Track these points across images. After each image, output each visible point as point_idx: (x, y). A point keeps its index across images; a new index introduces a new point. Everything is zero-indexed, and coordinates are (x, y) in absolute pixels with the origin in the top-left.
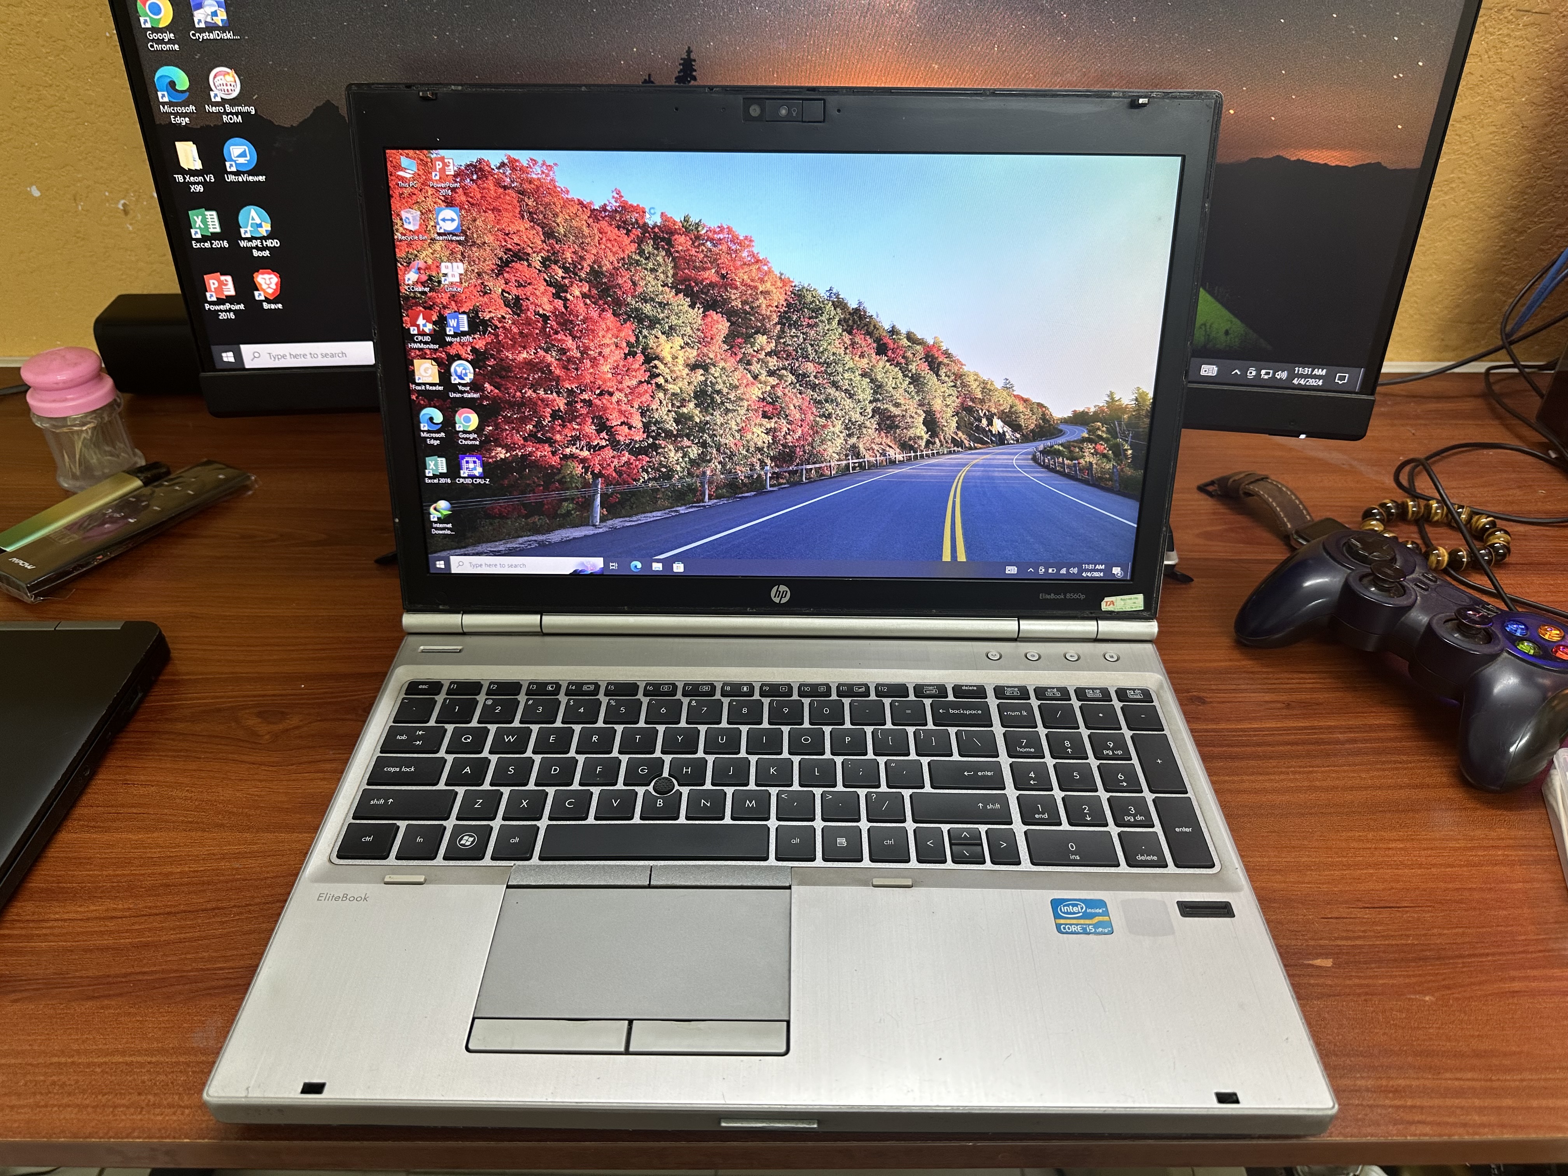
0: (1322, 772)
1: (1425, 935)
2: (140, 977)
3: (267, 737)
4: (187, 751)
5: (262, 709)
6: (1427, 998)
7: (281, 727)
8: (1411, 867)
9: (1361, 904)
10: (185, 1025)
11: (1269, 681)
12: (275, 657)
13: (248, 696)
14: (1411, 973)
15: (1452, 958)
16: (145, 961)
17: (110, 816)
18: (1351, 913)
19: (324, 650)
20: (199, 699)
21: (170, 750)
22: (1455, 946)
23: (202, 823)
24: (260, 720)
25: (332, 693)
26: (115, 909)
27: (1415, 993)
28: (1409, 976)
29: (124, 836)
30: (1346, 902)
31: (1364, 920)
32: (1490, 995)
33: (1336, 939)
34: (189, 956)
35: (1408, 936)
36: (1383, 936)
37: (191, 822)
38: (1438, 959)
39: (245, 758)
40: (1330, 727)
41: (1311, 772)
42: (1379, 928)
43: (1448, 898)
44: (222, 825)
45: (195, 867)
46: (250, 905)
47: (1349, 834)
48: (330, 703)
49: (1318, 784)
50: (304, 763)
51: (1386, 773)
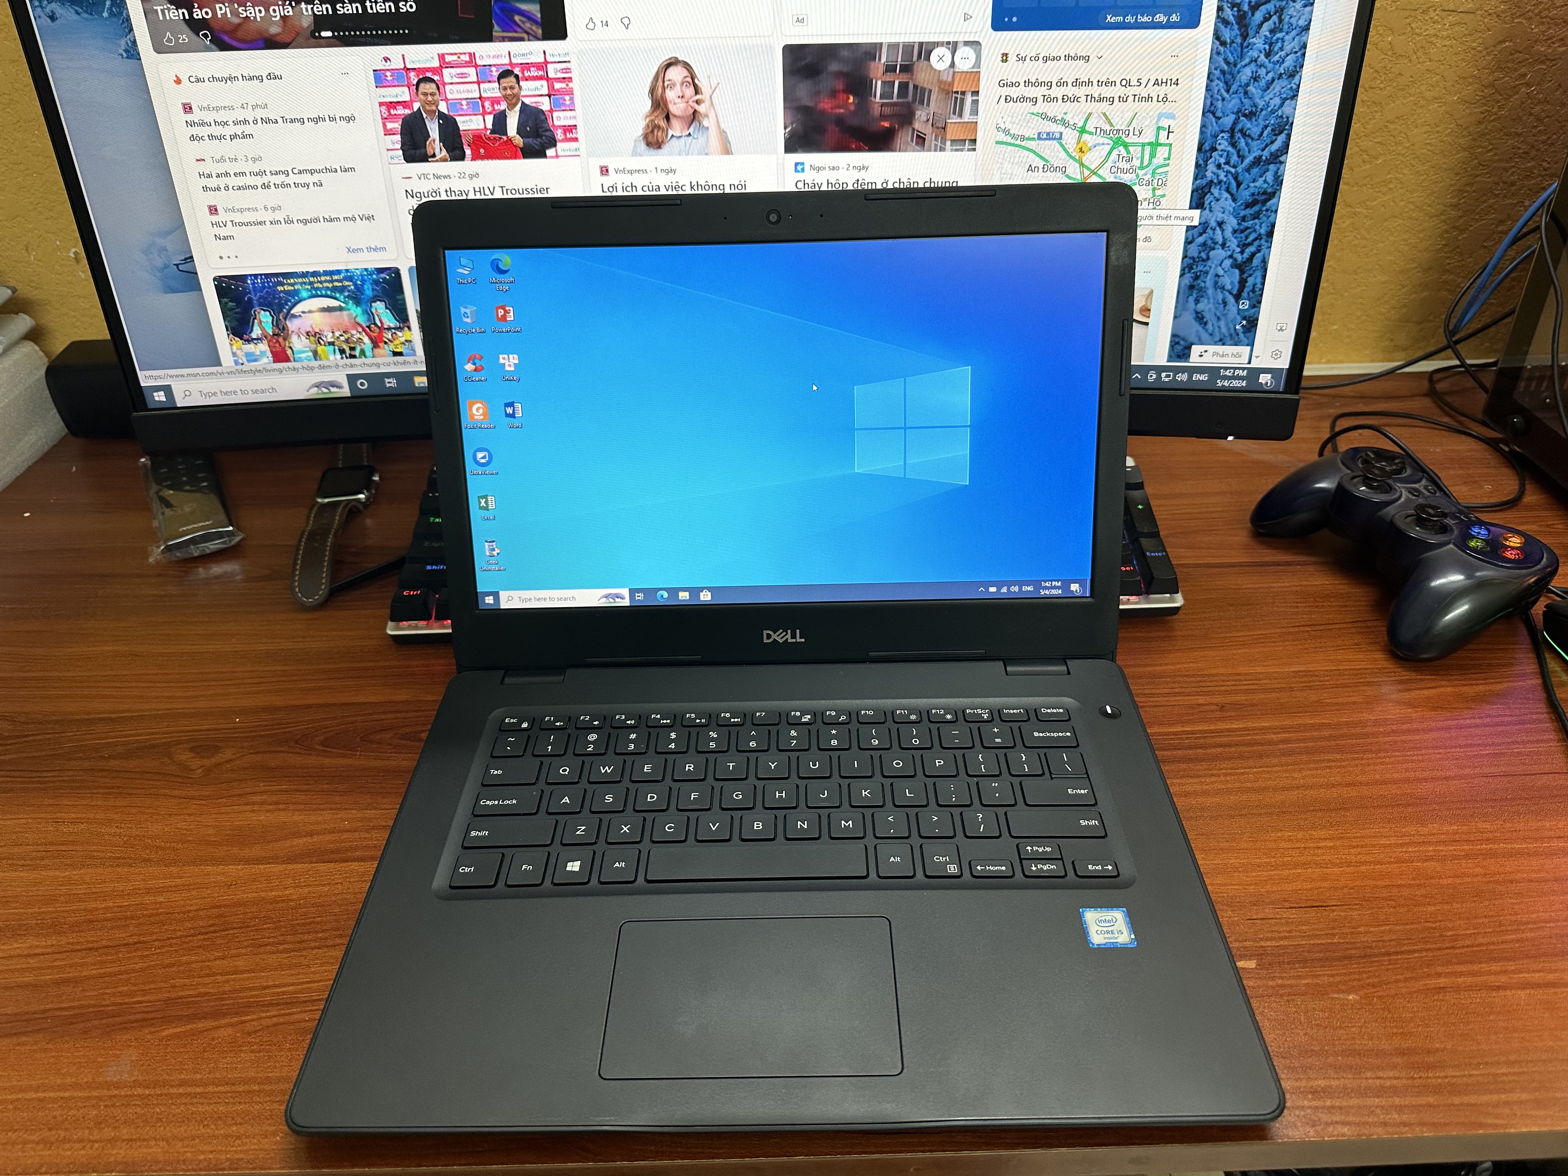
0: (1255, 773)
1: (1352, 933)
2: (58, 1013)
3: (200, 771)
4: (119, 787)
5: (196, 744)
6: (1351, 997)
7: (214, 760)
8: (1340, 865)
9: (1287, 905)
10: (100, 1060)
11: (1204, 684)
12: (212, 692)
13: (183, 732)
14: (1335, 972)
15: (1376, 956)
16: (64, 997)
17: (39, 854)
18: (1277, 913)
19: (259, 683)
20: (134, 736)
21: (102, 788)
22: (1380, 944)
23: (130, 858)
24: (193, 755)
26: (37, 946)
27: (1338, 992)
28: (1333, 976)
29: (51, 873)
30: (1273, 903)
31: (1290, 920)
32: (1415, 992)
33: (1261, 939)
34: (108, 991)
35: (1334, 935)
36: (1309, 936)
37: (118, 858)
39: (177, 792)
40: (1264, 728)
41: (1243, 774)
42: (1304, 928)
45: (119, 902)
46: (172, 938)
47: (1279, 834)
48: (264, 736)
49: (1249, 785)
50: (234, 796)
51: (1319, 772)
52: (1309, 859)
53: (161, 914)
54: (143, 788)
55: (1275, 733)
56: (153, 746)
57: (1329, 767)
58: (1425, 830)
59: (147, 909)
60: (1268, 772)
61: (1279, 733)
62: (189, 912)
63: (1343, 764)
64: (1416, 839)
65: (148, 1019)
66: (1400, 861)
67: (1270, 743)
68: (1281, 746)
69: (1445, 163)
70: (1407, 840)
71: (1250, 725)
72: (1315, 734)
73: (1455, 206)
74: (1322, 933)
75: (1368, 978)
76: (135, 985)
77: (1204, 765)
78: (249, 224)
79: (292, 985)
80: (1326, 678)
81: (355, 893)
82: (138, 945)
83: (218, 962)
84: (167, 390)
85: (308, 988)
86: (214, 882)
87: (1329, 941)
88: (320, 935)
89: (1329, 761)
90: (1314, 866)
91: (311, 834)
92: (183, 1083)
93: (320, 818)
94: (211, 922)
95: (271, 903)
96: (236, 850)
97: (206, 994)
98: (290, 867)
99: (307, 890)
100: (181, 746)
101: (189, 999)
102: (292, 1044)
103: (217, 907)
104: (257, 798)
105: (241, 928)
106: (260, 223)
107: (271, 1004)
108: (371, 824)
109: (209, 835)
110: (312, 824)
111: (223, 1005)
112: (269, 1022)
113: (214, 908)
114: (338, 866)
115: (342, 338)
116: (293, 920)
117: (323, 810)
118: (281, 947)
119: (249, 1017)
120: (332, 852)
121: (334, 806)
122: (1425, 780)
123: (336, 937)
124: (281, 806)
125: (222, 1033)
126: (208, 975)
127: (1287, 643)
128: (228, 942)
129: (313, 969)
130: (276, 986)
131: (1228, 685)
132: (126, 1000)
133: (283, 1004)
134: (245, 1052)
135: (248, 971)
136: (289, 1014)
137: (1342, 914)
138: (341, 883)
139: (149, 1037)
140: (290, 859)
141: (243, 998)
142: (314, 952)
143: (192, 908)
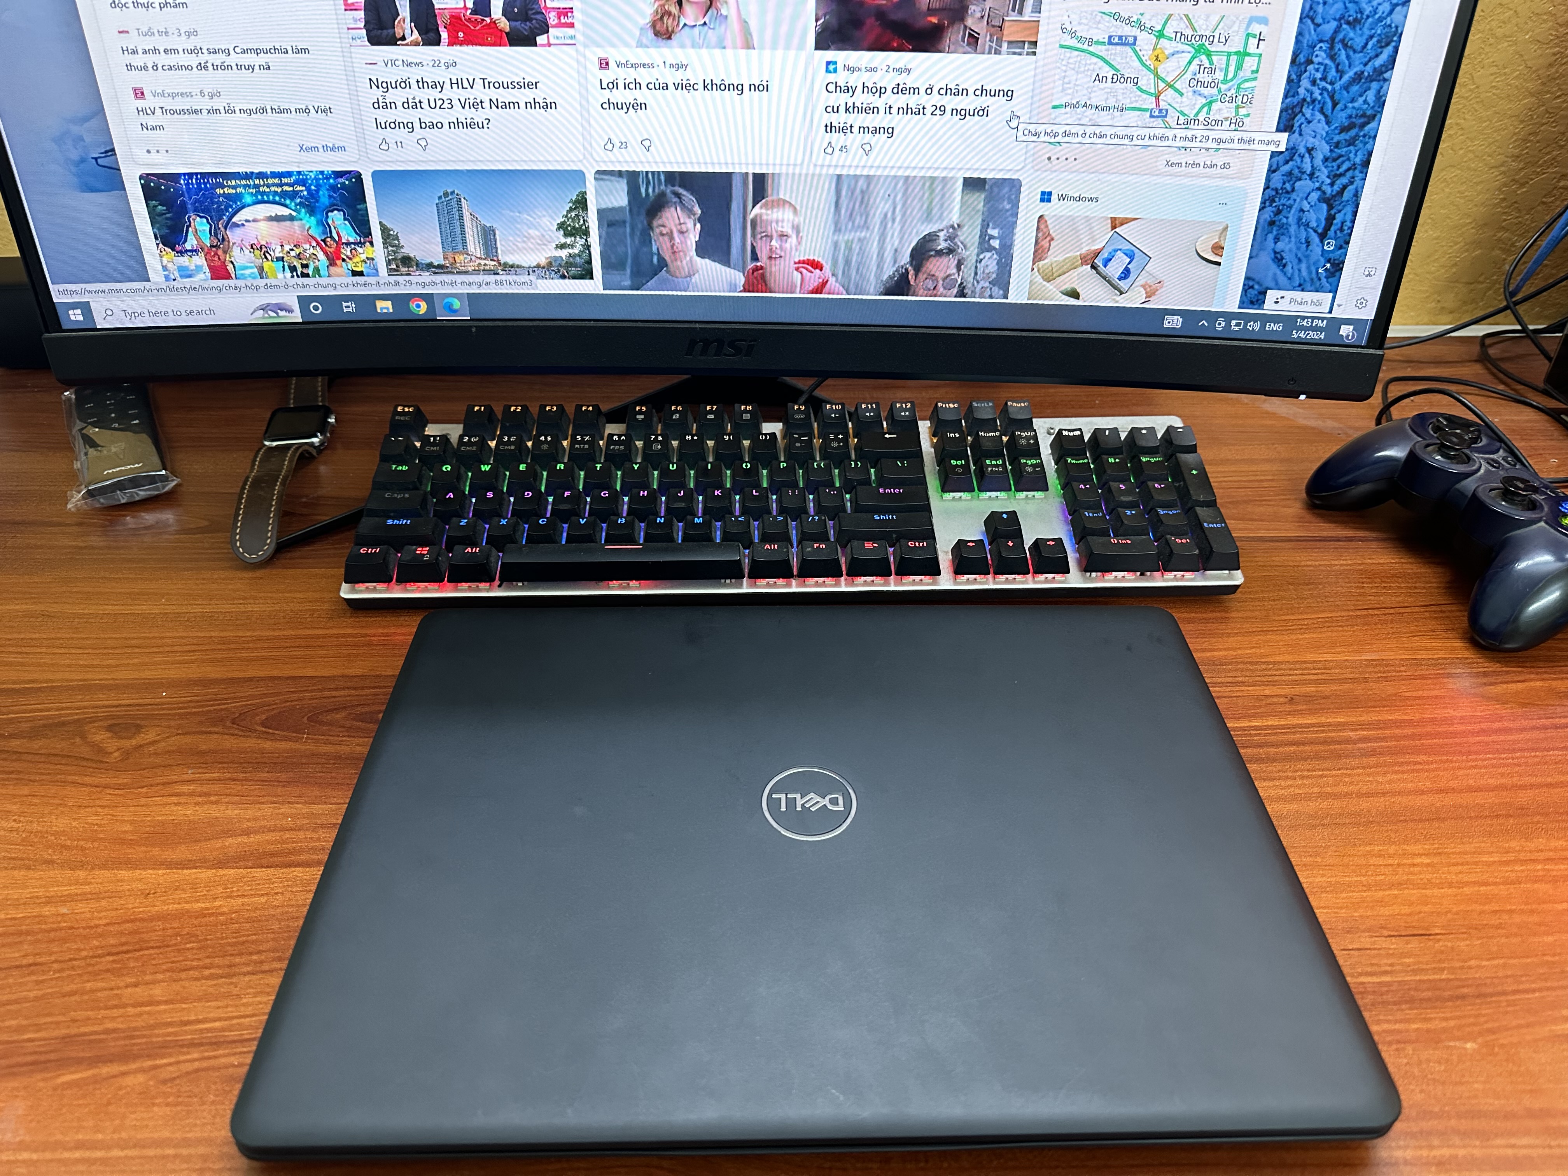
0: (1333, 776)
1: (1462, 968)
3: (116, 754)
4: (20, 772)
5: (114, 722)
6: (1469, 1045)
7: (134, 742)
8: (1440, 886)
9: (1386, 933)
11: (1270, 673)
12: (136, 661)
13: (98, 708)
14: (1448, 1015)
15: (1494, 995)
18: (1374, 943)
19: (191, 652)
20: (42, 711)
22: (1496, 981)
23: (29, 859)
24: (108, 735)
25: (198, 701)
27: (1455, 1039)
28: (1446, 1019)
30: (1369, 930)
31: (1391, 952)
32: (1541, 1039)
33: (1360, 974)
35: (1443, 969)
36: (1413, 970)
37: (14, 859)
38: (1479, 996)
39: (87, 780)
40: (1339, 724)
41: (1321, 776)
42: (1407, 960)
43: (1485, 922)
44: (52, 862)
45: (13, 913)
46: (75, 959)
47: (1368, 848)
48: (194, 713)
49: (1329, 789)
50: (158, 784)
51: (1405, 776)
52: (1405, 878)
53: (61, 929)
54: (49, 774)
55: (1352, 730)
56: (64, 724)
57: (1417, 771)
58: (1531, 845)
59: (46, 923)
60: (1349, 775)
61: (1356, 730)
62: (97, 926)
63: (1431, 767)
64: (1522, 856)
65: (41, 1062)
66: (1507, 882)
67: (1348, 741)
68: (1360, 745)
69: (1510, 109)
70: (1511, 857)
71: (1323, 720)
72: (1397, 731)
73: (1516, 157)
74: (1428, 967)
75: (1486, 1022)
76: (27, 1018)
77: (1278, 766)
78: (181, 112)
79: (219, 1019)
80: (1403, 669)
81: (299, 906)
82: (32, 968)
83: (130, 990)
84: (86, 308)
85: (238, 1024)
86: (129, 890)
87: (1437, 977)
88: (255, 957)
89: (1416, 763)
90: (1411, 886)
91: (247, 833)
92: (80, 1145)
93: (258, 814)
94: (123, 940)
95: (197, 918)
96: (156, 851)
97: (114, 1030)
98: (221, 872)
99: (240, 901)
100: (96, 724)
101: (93, 1037)
102: (217, 1096)
103: (132, 921)
104: (185, 788)
105: (159, 947)
106: (195, 112)
107: (192, 1045)
108: (319, 822)
109: (125, 832)
110: (248, 820)
111: (134, 1044)
112: (189, 1067)
113: (128, 922)
114: (279, 872)
115: (293, 253)
116: (222, 938)
117: (263, 803)
118: (207, 972)
119: (165, 1061)
120: (272, 855)
121: (275, 799)
122: (1523, 787)
123: (274, 959)
124: (213, 798)
125: (130, 1080)
126: (116, 1007)
127: (1356, 628)
128: (143, 965)
129: (244, 1001)
130: (199, 1021)
131: (1296, 675)
132: (16, 1038)
133: (207, 1044)
134: (158, 1105)
135: (166, 1002)
136: (215, 1057)
137: (1449, 944)
138: (282, 893)
139: (41, 1084)
140: (221, 864)
141: (158, 1036)
142: (247, 978)
143: (101, 922)
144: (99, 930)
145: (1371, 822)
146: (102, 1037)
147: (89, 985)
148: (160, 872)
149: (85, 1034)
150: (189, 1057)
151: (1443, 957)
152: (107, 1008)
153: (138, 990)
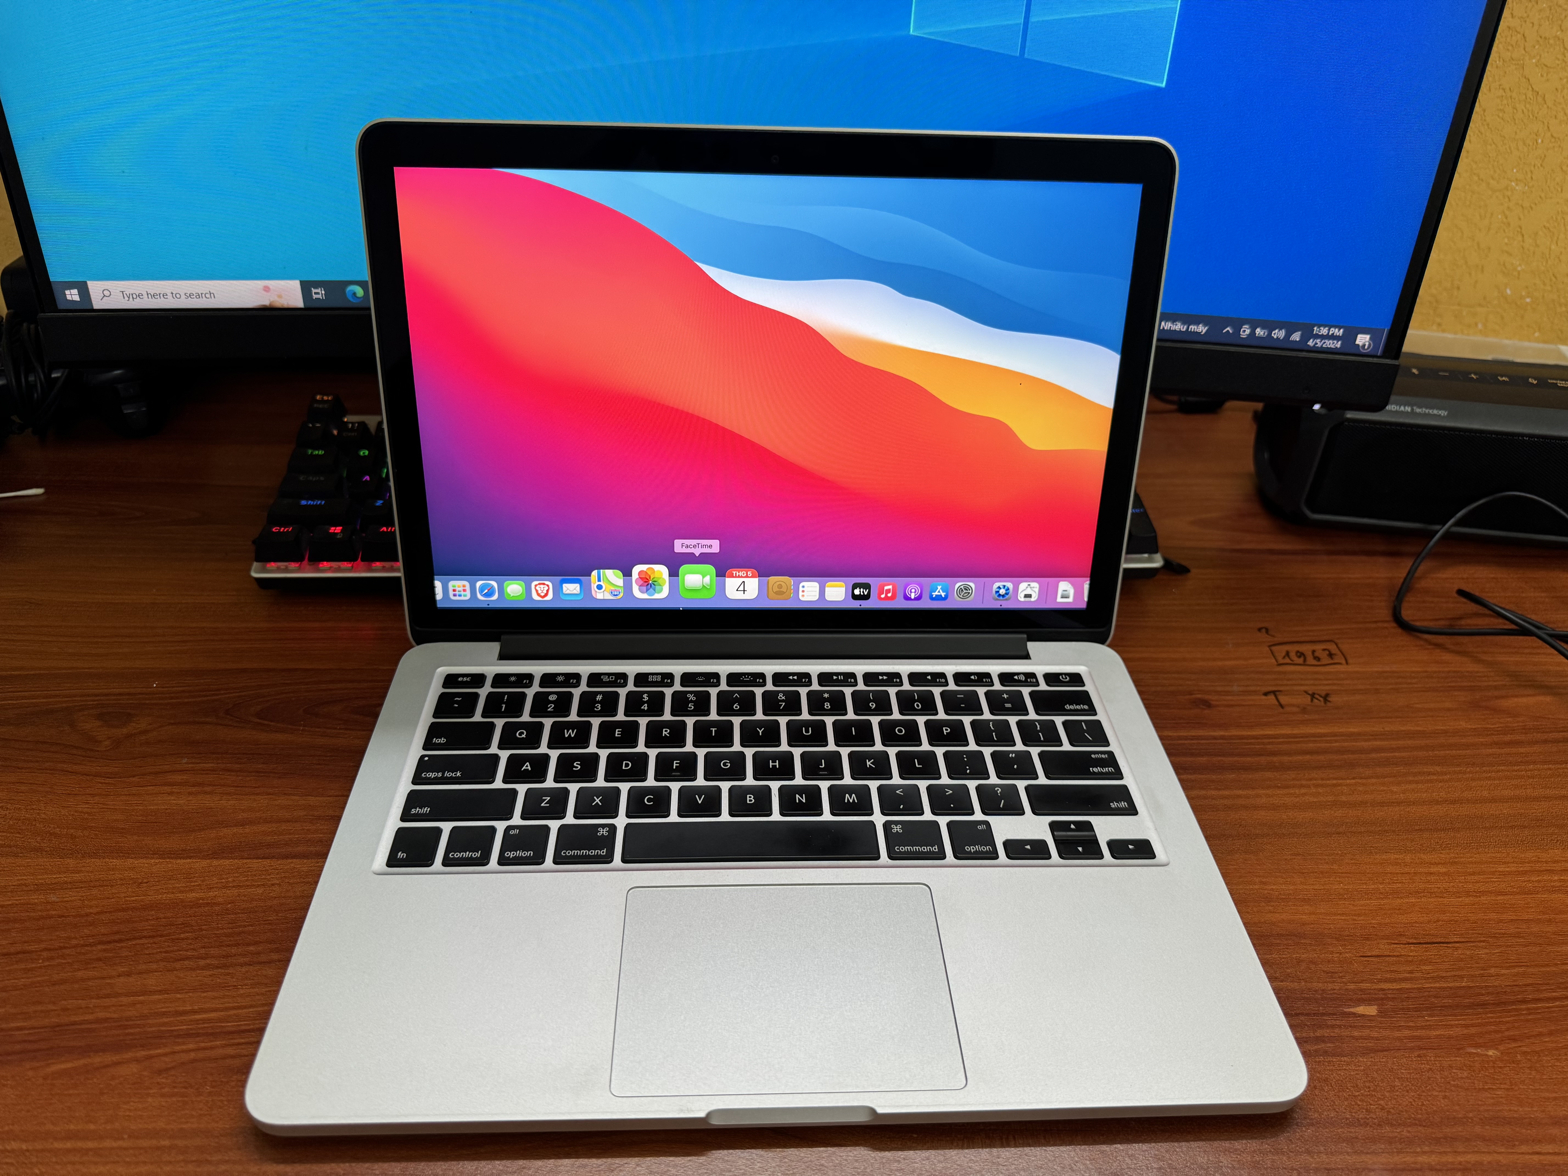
0: (1348, 785)
1: (1482, 976)
3: (107, 743)
4: (6, 759)
5: (103, 710)
6: (1490, 1053)
7: (125, 730)
8: (1457, 895)
9: (1404, 940)
12: (127, 650)
13: (88, 695)
14: (1469, 1022)
15: (1513, 1003)
18: (1393, 950)
19: (186, 642)
22: (1517, 989)
23: (15, 846)
24: (100, 723)
25: (192, 691)
27: (1477, 1046)
28: (1467, 1026)
30: (1387, 937)
31: (1410, 959)
32: (1562, 1048)
33: (1380, 981)
35: (1462, 977)
36: (1432, 978)
38: (1499, 1004)
39: (77, 768)
40: (1352, 734)
41: (1336, 785)
42: (1427, 968)
43: (1503, 931)
44: (40, 850)
46: (65, 948)
50: (150, 773)
52: (1422, 886)
54: (37, 761)
56: (52, 711)
58: (1547, 856)
59: (35, 910)
61: (1370, 740)
63: (1445, 777)
64: (1538, 866)
65: (30, 1051)
66: (1524, 892)
67: (1362, 751)
68: (1373, 755)
71: (1336, 729)
72: (1410, 742)
74: (1449, 974)
75: (1508, 1030)
76: (14, 1006)
77: (1292, 774)
79: (215, 1010)
82: (20, 956)
84: (82, 288)
85: (235, 1015)
86: (121, 879)
87: (1458, 984)
90: (1429, 895)
93: (255, 804)
95: (191, 907)
96: (149, 840)
99: (236, 891)
100: (86, 712)
103: (123, 910)
105: (152, 937)
109: (116, 820)
110: (245, 811)
111: (128, 1034)
112: (183, 1058)
113: (120, 911)
114: (276, 863)
116: (218, 929)
117: (258, 794)
118: (202, 963)
119: (159, 1051)
120: (269, 846)
121: (271, 790)
124: (207, 789)
125: (122, 1071)
126: (108, 996)
128: (136, 955)
129: (241, 992)
130: (195, 1012)
133: (202, 1035)
134: (153, 1095)
135: (160, 992)
136: (212, 1048)
137: (1468, 953)
138: (279, 885)
139: (30, 1073)
140: (215, 854)
141: (152, 1026)
143: (91, 911)
144: (90, 919)
145: (1386, 831)
146: (93, 1026)
147: (80, 974)
148: (153, 861)
149: (74, 1023)
150: (184, 1047)
151: (1462, 964)
152: (98, 997)
153: (131, 979)
